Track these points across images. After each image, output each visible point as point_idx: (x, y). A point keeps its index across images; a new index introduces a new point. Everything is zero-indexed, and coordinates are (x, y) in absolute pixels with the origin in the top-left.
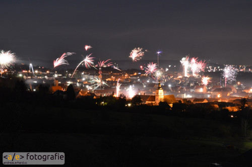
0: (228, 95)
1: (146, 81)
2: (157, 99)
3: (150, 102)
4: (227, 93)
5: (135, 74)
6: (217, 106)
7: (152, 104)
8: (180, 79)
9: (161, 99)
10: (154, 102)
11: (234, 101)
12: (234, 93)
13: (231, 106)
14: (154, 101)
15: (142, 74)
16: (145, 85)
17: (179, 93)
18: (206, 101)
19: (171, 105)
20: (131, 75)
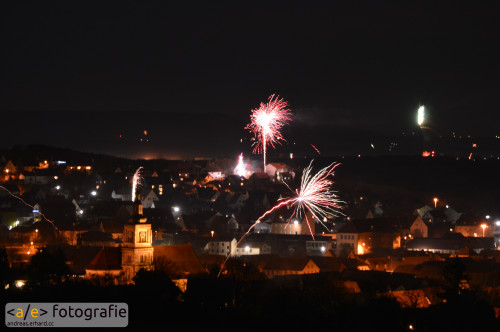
0: (397, 244)
1: (87, 194)
2: (130, 260)
3: (101, 273)
4: (393, 239)
5: (45, 165)
6: (353, 287)
7: (109, 278)
8: (216, 182)
9: (143, 259)
10: (116, 272)
11: (419, 267)
12: (418, 239)
13: (407, 289)
14: (119, 267)
15: (69, 164)
16: (82, 207)
17: (210, 239)
18: (312, 269)
19: (182, 283)
20: (30, 169)
